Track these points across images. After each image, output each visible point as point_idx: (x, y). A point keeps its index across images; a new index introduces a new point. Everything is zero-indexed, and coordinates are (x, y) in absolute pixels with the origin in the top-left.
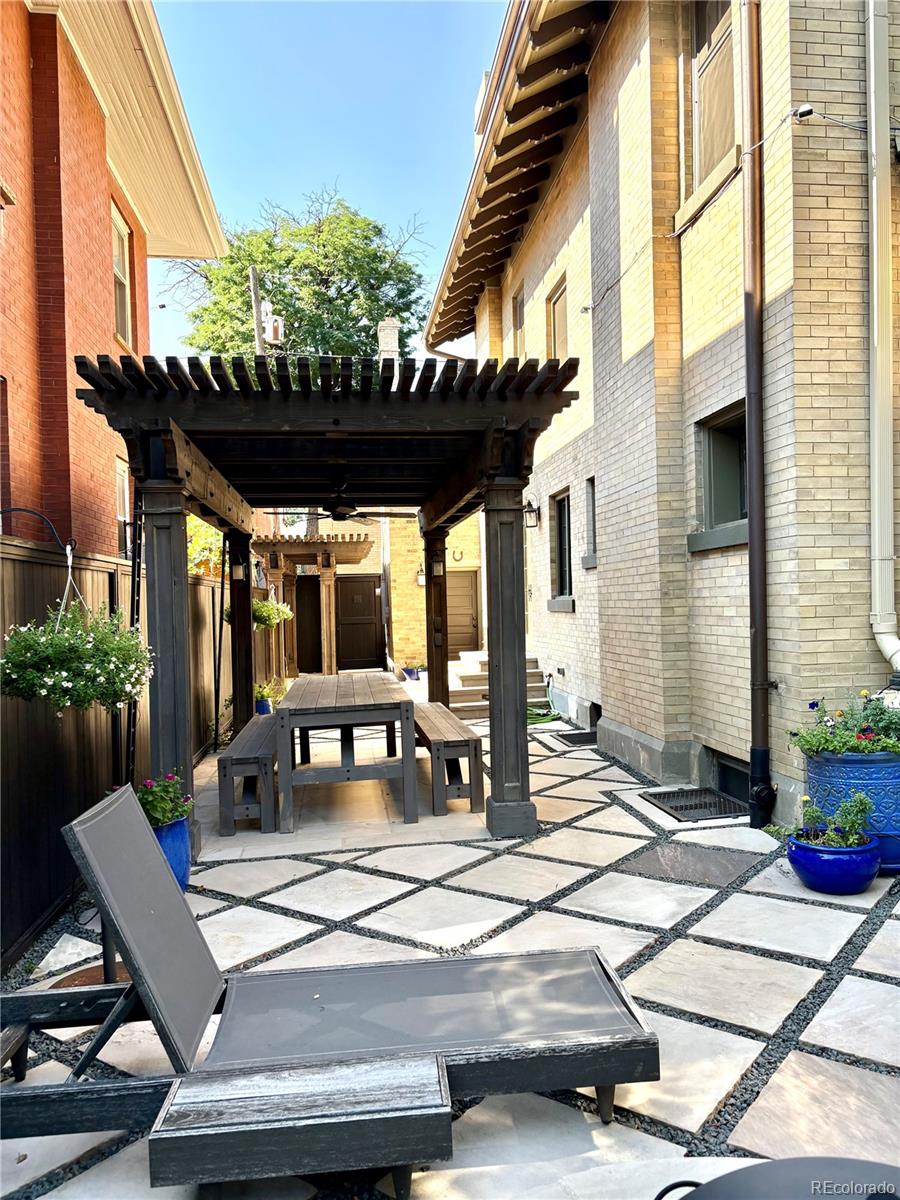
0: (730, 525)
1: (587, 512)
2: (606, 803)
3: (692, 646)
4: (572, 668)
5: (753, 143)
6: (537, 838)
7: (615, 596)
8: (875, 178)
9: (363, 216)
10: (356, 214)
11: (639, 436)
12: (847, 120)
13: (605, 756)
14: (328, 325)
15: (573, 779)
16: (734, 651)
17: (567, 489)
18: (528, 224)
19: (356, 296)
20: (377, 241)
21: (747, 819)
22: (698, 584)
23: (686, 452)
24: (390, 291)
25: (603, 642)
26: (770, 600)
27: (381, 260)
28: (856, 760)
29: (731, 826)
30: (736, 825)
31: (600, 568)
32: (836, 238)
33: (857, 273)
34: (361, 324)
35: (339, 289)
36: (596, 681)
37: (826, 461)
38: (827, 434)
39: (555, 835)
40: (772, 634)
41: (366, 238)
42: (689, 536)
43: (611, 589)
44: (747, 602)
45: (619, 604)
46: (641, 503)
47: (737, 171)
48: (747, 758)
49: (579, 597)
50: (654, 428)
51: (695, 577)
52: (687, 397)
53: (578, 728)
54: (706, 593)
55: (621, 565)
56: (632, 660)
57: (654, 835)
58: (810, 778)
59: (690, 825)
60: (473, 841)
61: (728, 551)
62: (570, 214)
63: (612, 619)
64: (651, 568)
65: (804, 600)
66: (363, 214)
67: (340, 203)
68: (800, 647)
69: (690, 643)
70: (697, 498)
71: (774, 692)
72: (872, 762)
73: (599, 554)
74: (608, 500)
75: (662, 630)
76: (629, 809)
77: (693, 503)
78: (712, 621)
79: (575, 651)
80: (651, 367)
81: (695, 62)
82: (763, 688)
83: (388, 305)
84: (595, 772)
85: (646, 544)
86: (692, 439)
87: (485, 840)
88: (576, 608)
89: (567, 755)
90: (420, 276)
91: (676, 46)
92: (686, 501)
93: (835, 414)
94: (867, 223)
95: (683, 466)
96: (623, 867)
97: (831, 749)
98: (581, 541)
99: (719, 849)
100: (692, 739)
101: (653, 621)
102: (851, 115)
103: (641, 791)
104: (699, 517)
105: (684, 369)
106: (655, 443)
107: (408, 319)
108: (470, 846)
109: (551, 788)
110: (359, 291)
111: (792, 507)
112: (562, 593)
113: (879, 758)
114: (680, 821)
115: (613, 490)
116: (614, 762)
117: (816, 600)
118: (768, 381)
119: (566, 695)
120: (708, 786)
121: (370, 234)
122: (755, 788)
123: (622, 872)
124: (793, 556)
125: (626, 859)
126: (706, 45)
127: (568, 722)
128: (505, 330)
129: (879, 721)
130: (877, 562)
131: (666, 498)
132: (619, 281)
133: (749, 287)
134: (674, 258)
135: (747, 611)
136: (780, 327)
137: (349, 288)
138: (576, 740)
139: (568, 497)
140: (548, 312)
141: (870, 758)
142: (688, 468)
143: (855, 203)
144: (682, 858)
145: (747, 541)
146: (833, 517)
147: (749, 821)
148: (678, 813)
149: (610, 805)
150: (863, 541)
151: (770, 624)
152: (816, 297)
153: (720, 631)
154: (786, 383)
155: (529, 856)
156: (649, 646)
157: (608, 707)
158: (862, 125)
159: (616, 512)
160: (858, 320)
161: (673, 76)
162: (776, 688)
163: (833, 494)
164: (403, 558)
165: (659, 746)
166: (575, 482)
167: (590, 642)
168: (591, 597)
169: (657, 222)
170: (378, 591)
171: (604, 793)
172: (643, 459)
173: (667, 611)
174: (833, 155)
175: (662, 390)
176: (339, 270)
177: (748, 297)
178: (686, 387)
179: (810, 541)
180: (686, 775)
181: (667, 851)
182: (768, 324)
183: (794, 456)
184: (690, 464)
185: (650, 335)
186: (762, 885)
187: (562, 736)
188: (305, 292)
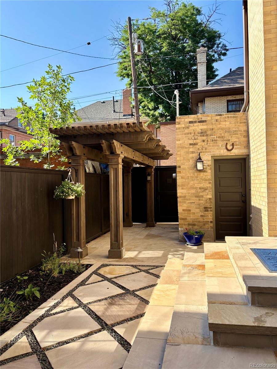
164: (185, 150)
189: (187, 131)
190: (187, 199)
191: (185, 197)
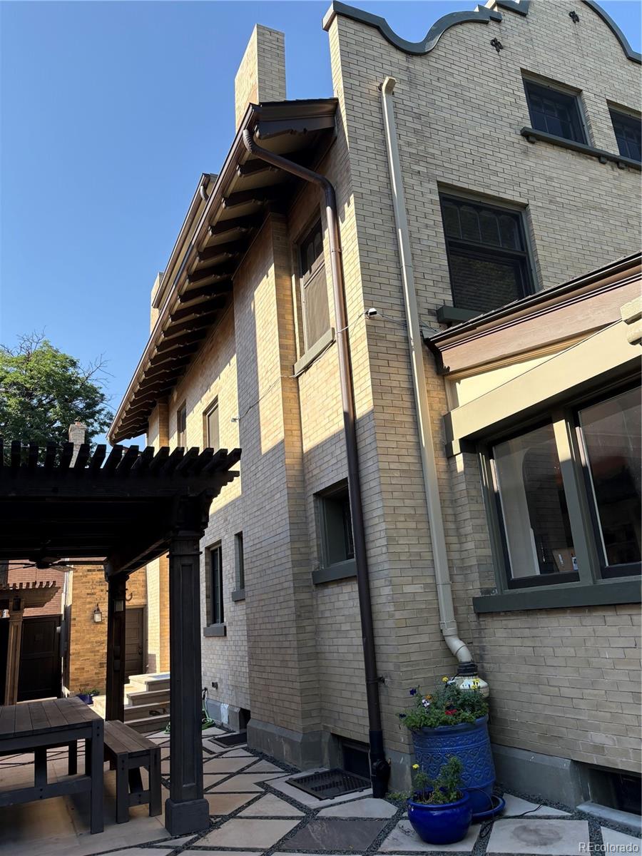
0: (342, 563)
1: (236, 558)
2: (261, 792)
3: (319, 655)
4: (224, 682)
5: (342, 328)
6: (210, 831)
7: (260, 621)
8: (414, 352)
9: (62, 353)
10: (57, 351)
11: (275, 503)
12: (395, 319)
13: (254, 752)
14: (29, 425)
15: (232, 775)
16: (350, 657)
17: (220, 542)
18: (190, 365)
19: (54, 406)
20: (71, 370)
21: (370, 791)
22: (322, 608)
23: (308, 514)
24: (80, 404)
25: (251, 658)
26: (374, 616)
27: (75, 382)
28: (446, 732)
29: (359, 799)
30: (363, 798)
31: (248, 600)
32: (394, 384)
33: (408, 405)
34: (55, 425)
35: (40, 401)
36: (244, 690)
37: (403, 519)
38: (402, 501)
39: (225, 827)
40: (379, 641)
41: (64, 367)
42: (313, 573)
43: (257, 615)
44: (359, 618)
45: (263, 627)
46: (278, 550)
47: (333, 342)
48: (367, 740)
49: (231, 624)
50: (286, 498)
51: (319, 602)
52: (307, 477)
53: (229, 731)
54: (328, 614)
55: (265, 597)
56: (274, 670)
57: (304, 815)
58: (416, 750)
59: (328, 802)
60: (155, 842)
61: (341, 582)
62: (220, 360)
63: (258, 639)
64: (287, 598)
65: (398, 615)
66: (62, 352)
67: (46, 343)
68: (398, 649)
69: (318, 653)
70: (317, 545)
71: (382, 685)
72: (456, 732)
73: (246, 589)
74: (253, 548)
75: (298, 644)
76: (280, 795)
77: (315, 549)
78: (332, 634)
79: (226, 667)
80: (283, 457)
81: (301, 280)
82: (375, 682)
83: (78, 413)
84: (248, 766)
85: (283, 579)
86: (312, 505)
87: (166, 840)
88: (227, 632)
89: (224, 756)
90: (103, 395)
91: (290, 270)
92: (310, 547)
93: (405, 488)
94: (411, 376)
95: (306, 523)
96: (284, 846)
97: (429, 724)
98: (231, 580)
99: (354, 819)
100: (322, 729)
101: (290, 638)
102: (397, 316)
103: (287, 778)
104: (319, 558)
105: (305, 459)
106: (287, 508)
107: (92, 424)
108: (153, 847)
109: (215, 785)
110: (56, 403)
111: (384, 550)
112: (214, 622)
113: (462, 728)
114: (321, 799)
115: (256, 542)
116: (262, 756)
117: (406, 614)
118: (362, 466)
119: (218, 704)
120: (336, 768)
121: (68, 365)
122: (375, 764)
123: (284, 851)
124: (387, 583)
125: (284, 839)
126: (309, 271)
127: (221, 727)
128: (171, 432)
129: (456, 701)
130: (441, 586)
131: (297, 545)
132: (258, 402)
133: (346, 409)
134: (295, 390)
135: (359, 625)
136: (367, 434)
137: (47, 400)
138: (229, 741)
139: (220, 548)
140: (204, 421)
141: (455, 729)
142: (310, 525)
143: (404, 365)
144: (328, 831)
145: (356, 574)
146: (410, 556)
147: (372, 793)
148: (318, 792)
149: (264, 794)
150: (429, 572)
151: (376, 634)
152: (387, 417)
153: (340, 641)
154: (373, 468)
155: (205, 848)
156: (288, 658)
157: (256, 710)
158: (404, 322)
159: (260, 557)
160: (412, 431)
161: (289, 286)
162: (384, 682)
163: (409, 540)
164: (82, 600)
165: (298, 738)
166: (226, 537)
167: (239, 659)
168: (239, 623)
169: (283, 368)
170: (58, 628)
171: (259, 784)
172: (279, 519)
173: (300, 629)
174: (389, 337)
175: (291, 472)
176: (41, 388)
177: (346, 415)
178: (306, 471)
179: (398, 573)
180: (318, 760)
181: (315, 827)
182: (359, 432)
183: (383, 515)
184: (311, 522)
185: (281, 436)
186: (393, 845)
187: (219, 740)
188: (12, 401)
189: (84, 580)
190: (81, 656)
191: (79, 653)
